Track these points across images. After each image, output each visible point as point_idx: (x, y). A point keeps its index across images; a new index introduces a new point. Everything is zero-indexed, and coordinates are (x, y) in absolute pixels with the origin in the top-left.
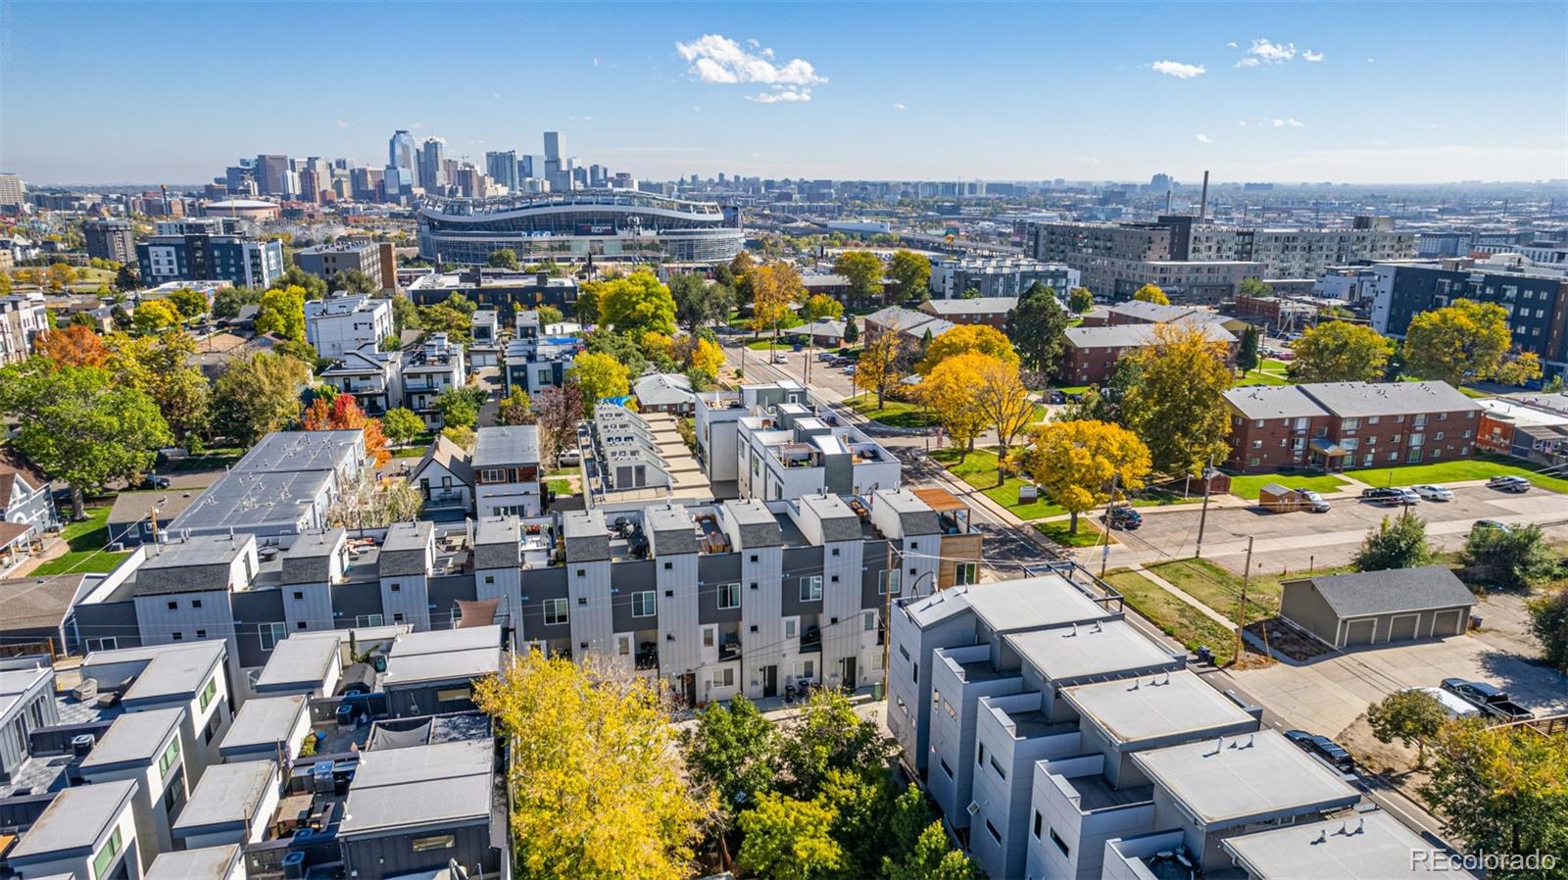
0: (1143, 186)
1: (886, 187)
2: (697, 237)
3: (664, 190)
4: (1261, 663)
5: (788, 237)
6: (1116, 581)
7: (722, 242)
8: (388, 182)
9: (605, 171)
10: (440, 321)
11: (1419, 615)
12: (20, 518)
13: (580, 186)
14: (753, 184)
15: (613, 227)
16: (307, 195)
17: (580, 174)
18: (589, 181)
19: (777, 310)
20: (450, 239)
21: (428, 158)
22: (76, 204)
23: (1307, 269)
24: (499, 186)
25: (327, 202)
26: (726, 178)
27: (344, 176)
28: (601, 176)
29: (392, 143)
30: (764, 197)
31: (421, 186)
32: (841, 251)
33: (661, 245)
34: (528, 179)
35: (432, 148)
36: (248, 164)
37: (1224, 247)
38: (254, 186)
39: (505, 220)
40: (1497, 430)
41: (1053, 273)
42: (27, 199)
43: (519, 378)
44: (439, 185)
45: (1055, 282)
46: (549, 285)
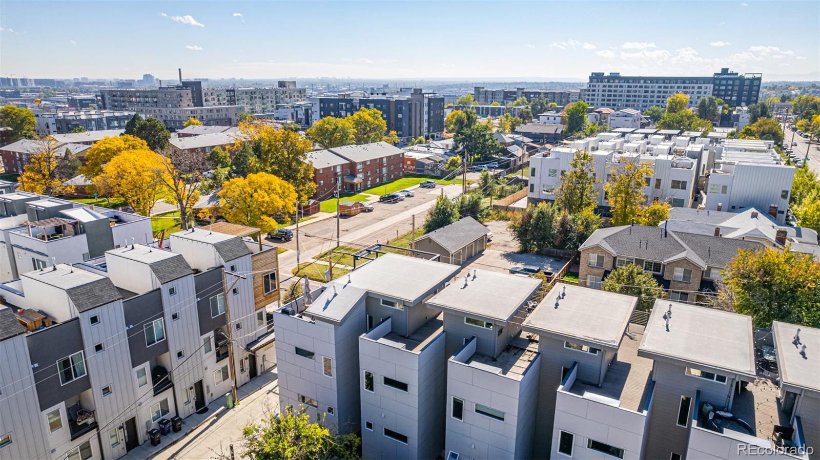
6: (307, 271)
11: (474, 244)
23: (263, 109)
37: (221, 98)
40: (409, 163)
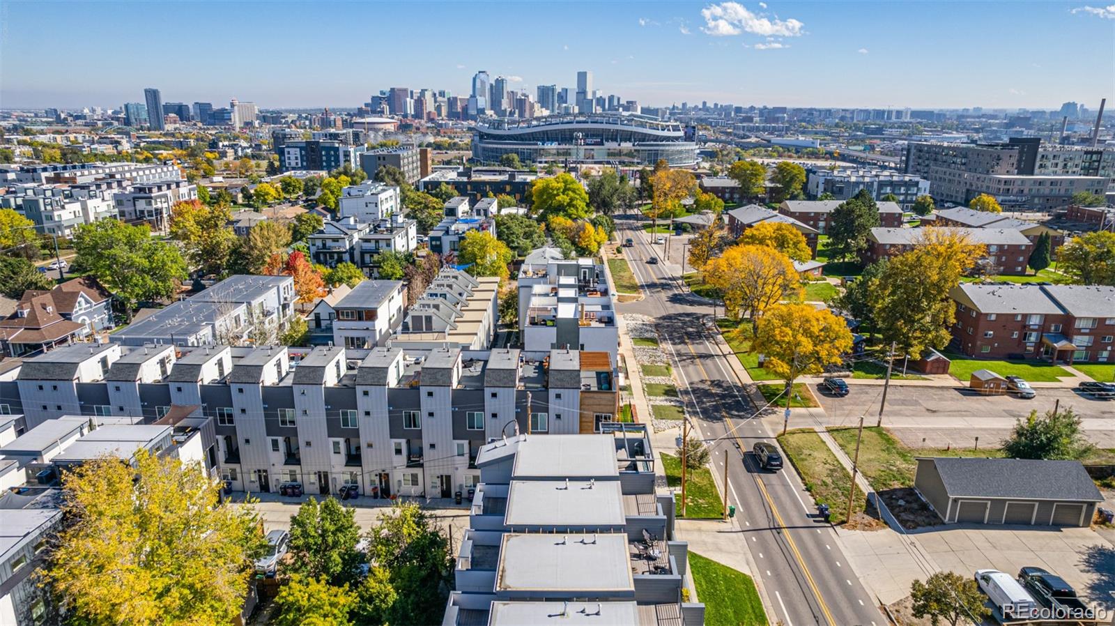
0: (1052, 112)
1: (829, 112)
2: (661, 148)
3: (660, 114)
4: (871, 525)
5: (739, 149)
7: (681, 152)
8: (470, 107)
9: (619, 99)
10: (420, 203)
11: (1037, 504)
12: (84, 320)
13: (599, 110)
14: (726, 110)
15: (602, 140)
16: (418, 115)
17: (600, 101)
18: (607, 106)
19: (669, 205)
20: (490, 146)
21: (497, 90)
22: (283, 121)
24: (544, 109)
25: (431, 120)
26: (708, 105)
27: (443, 102)
28: (615, 103)
29: (474, 80)
30: (733, 119)
31: (492, 109)
32: (777, 161)
33: (635, 154)
34: (564, 105)
35: (500, 82)
36: (384, 94)
37: (1069, 164)
38: (387, 108)
39: (528, 134)
41: (906, 182)
42: (258, 117)
43: (436, 245)
44: (503, 108)
45: (908, 189)
46: (517, 180)
